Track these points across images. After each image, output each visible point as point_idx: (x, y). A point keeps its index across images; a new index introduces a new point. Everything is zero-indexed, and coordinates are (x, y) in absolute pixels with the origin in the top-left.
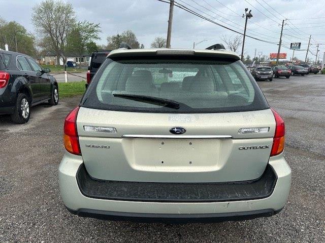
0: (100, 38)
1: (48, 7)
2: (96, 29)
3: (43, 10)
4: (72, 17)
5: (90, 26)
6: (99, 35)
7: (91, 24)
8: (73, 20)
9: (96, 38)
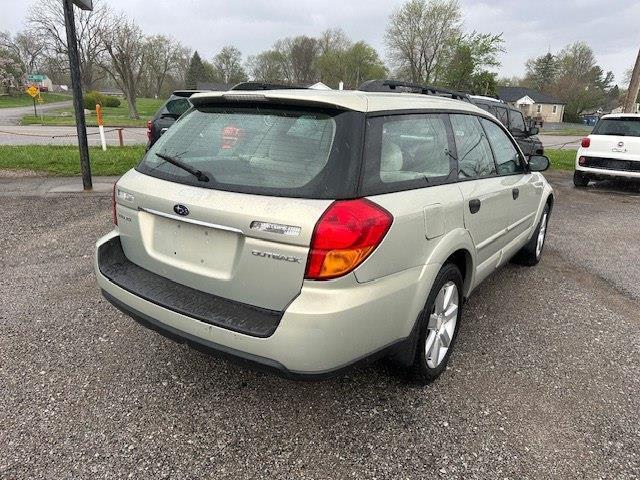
0: (498, 64)
1: (414, 12)
2: (493, 45)
3: (406, 17)
4: (454, 25)
5: (481, 41)
6: (499, 57)
7: (485, 37)
8: (454, 32)
9: (490, 63)
